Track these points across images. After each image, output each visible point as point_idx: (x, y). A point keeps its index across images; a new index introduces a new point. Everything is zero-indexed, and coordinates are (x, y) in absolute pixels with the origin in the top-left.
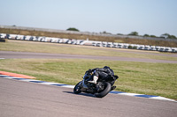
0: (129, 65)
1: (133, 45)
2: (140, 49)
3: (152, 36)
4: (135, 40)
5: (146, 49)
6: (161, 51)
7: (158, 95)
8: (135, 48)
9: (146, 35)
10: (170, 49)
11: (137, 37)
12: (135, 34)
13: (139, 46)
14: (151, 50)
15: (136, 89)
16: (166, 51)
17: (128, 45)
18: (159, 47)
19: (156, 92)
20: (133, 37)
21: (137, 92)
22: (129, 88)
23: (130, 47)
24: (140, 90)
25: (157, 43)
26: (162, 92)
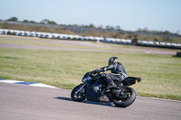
0: (8, 51)
1: (12, 31)
2: (20, 35)
3: (32, 22)
4: (14, 25)
5: (26, 35)
6: (41, 37)
7: (38, 82)
8: (14, 34)
9: (26, 21)
10: (50, 35)
11: (16, 23)
12: (14, 19)
13: (18, 32)
14: (31, 36)
15: (16, 76)
16: (46, 37)
17: (7, 31)
18: (39, 34)
19: (36, 79)
20: (12, 22)
21: (17, 79)
22: (9, 75)
23: (9, 33)
24: (20, 77)
25: (38, 29)
26: (42, 79)
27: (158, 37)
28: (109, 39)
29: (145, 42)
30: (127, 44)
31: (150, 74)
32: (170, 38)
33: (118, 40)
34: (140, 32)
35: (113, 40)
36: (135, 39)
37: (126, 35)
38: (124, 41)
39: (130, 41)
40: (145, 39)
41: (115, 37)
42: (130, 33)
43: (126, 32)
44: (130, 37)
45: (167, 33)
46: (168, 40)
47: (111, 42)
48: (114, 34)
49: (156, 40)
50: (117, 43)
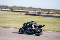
27: (19, 8)
28: (3, 9)
29: (15, 10)
30: (9, 11)
32: (24, 9)
34: (13, 7)
35: (5, 10)
36: (12, 9)
37: (9, 8)
40: (15, 9)
44: (10, 9)
47: (4, 10)
48: (5, 8)
49: (19, 10)
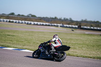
0: (9, 32)
1: (11, 20)
2: (16, 22)
3: (22, 15)
4: (13, 17)
5: (19, 23)
6: (28, 24)
7: (25, 49)
8: (13, 22)
9: (19, 15)
10: (32, 23)
13: (15, 21)
14: (22, 23)
15: (13, 46)
16: (30, 24)
17: (8, 20)
18: (26, 22)
19: (24, 47)
20: (11, 16)
21: (14, 47)
22: (9, 45)
23: (9, 22)
24: (15, 46)
25: (25, 19)
26: (28, 47)
27: (93, 25)
28: (65, 25)
30: (75, 28)
31: (88, 45)
33: (70, 26)
35: (68, 26)
36: (80, 25)
38: (74, 26)
39: (77, 26)
40: (85, 26)
41: (69, 24)
42: (77, 22)
43: (75, 21)
45: (98, 22)
46: (98, 26)
47: (66, 27)
48: (68, 23)
50: (70, 27)
